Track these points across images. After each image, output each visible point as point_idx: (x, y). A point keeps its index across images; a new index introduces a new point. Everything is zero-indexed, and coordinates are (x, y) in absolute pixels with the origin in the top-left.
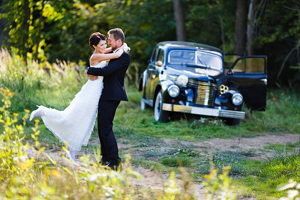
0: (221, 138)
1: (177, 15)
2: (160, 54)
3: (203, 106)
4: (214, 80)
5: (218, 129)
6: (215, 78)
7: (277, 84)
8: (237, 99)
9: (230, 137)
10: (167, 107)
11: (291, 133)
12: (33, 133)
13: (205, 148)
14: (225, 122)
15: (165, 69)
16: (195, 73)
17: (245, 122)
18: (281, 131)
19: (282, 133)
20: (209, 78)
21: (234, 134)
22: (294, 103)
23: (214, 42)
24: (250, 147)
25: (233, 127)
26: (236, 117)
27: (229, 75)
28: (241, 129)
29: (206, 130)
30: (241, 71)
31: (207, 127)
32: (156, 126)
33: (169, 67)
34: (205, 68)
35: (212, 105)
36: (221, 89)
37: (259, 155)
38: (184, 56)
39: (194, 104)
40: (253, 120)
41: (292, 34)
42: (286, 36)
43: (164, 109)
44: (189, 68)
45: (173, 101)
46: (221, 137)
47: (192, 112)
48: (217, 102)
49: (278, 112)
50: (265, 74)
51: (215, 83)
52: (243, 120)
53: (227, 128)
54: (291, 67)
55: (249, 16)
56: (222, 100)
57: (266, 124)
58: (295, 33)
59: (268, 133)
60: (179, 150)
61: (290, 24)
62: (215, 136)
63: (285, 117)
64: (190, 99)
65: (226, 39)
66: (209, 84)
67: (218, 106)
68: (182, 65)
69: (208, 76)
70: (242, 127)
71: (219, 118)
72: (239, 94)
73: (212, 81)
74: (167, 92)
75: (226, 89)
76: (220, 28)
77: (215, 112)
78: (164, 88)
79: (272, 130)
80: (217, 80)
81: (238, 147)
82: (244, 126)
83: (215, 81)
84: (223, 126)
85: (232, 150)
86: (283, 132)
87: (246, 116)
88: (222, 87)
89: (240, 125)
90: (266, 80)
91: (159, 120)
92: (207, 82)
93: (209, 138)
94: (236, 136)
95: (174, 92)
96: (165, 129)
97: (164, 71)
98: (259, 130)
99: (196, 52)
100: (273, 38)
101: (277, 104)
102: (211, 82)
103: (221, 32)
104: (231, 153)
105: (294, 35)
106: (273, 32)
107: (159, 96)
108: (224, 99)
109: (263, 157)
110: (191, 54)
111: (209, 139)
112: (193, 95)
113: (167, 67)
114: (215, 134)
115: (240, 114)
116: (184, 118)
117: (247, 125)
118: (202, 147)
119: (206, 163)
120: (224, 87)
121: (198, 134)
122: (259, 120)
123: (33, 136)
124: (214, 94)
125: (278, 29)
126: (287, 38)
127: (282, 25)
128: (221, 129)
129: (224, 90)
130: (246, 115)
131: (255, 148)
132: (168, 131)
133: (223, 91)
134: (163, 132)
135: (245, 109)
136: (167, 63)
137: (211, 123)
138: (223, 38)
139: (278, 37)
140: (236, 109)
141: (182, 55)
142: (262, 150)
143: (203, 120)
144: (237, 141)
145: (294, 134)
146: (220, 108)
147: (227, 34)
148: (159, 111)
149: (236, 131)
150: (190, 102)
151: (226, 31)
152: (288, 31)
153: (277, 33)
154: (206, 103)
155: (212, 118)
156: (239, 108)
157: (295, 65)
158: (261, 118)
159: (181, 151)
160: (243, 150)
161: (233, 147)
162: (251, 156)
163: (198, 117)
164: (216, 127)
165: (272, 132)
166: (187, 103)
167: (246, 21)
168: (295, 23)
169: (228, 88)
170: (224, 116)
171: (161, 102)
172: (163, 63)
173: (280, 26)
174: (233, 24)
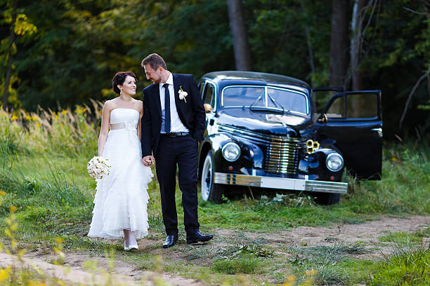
0: (309, 226)
1: (235, 26)
2: (208, 92)
3: (279, 175)
4: (295, 132)
5: (305, 212)
6: (297, 128)
7: (397, 137)
8: (335, 161)
9: (323, 224)
10: (220, 178)
11: (420, 214)
13: (283, 242)
14: (315, 200)
15: (217, 116)
16: (266, 121)
17: (348, 198)
18: (406, 211)
19: (406, 215)
20: (289, 130)
21: (331, 219)
22: (424, 165)
23: (296, 71)
24: (357, 239)
25: (329, 206)
26: (333, 191)
27: (321, 122)
28: (343, 211)
29: (285, 214)
30: (340, 116)
31: (287, 209)
32: (204, 209)
33: (223, 112)
34: (282, 113)
35: (293, 173)
36: (309, 147)
37: (371, 251)
38: (247, 95)
39: (264, 172)
40: (362, 194)
41: (419, 53)
42: (411, 56)
43: (216, 182)
44: (257, 115)
45: (231, 167)
46: (310, 223)
47: (262, 186)
48: (302, 167)
49: (401, 180)
50: (379, 119)
51: (299, 136)
52: (345, 195)
53: (319, 209)
54: (420, 107)
55: (354, 24)
56: (310, 165)
57: (383, 201)
58: (423, 50)
59: (386, 215)
60: (242, 247)
61: (417, 37)
62: (299, 223)
63: (411, 189)
64: (258, 164)
65: (317, 63)
66: (288, 138)
67: (304, 173)
68: (243, 108)
69: (286, 126)
70: (343, 207)
71: (306, 193)
72: (337, 154)
73: (292, 135)
74: (220, 153)
75: (315, 145)
76: (306, 45)
77: (299, 184)
78: (216, 147)
79: (392, 210)
80: (301, 132)
81: (337, 239)
82: (346, 206)
83: (298, 133)
84: (312, 207)
85: (327, 245)
86: (408, 213)
87: (350, 189)
88: (310, 143)
89: (341, 204)
90: (380, 130)
91: (208, 199)
92: (285, 136)
93: (291, 226)
94: (334, 222)
95: (232, 154)
96: (219, 214)
97: (215, 119)
98: (372, 211)
99: (266, 87)
100: (391, 60)
101: (399, 167)
102: (290, 136)
103: (308, 53)
104: (325, 249)
105: (422, 53)
106: (391, 49)
107: (208, 162)
108: (313, 162)
109: (377, 254)
110: (258, 91)
111: (289, 229)
112: (262, 158)
113: (219, 114)
114: (301, 220)
115: (340, 187)
116: (249, 195)
117: (353, 203)
118: (278, 242)
119: (284, 267)
120: (313, 143)
121: (272, 221)
122: (371, 194)
123: (7, 232)
124: (298, 155)
125: (399, 44)
126: (413, 58)
127: (404, 37)
128: (308, 211)
129: (314, 147)
130: (349, 186)
131: (366, 240)
132: (223, 217)
133: (311, 150)
134: (216, 219)
135: (349, 178)
136: (219, 107)
137: (292, 202)
138: (311, 62)
139: (399, 58)
140: (332, 178)
141: (244, 93)
142: (375, 244)
143: (279, 198)
144: (335, 229)
145: (424, 215)
146: (307, 177)
147: (317, 55)
148: (208, 186)
149: (333, 214)
150: (258, 168)
151: (315, 50)
152: (413, 48)
153: (398, 51)
154: (284, 171)
155: (295, 193)
156: (338, 176)
157: (425, 105)
158: (374, 191)
159: (245, 249)
160: (345, 244)
161: (328, 240)
162: (358, 253)
163: (271, 192)
164: (300, 209)
165: (391, 213)
166: (254, 171)
167: (347, 32)
168: (424, 35)
169: (318, 145)
170: (314, 189)
171: (211, 170)
172: (213, 106)
173: (401, 40)
174: (328, 39)
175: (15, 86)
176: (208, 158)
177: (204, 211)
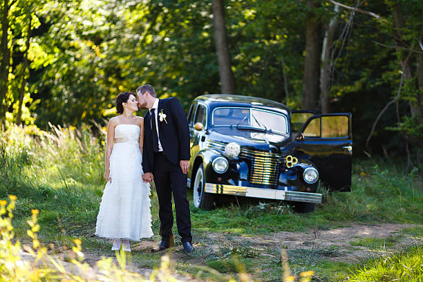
0: (289, 231)
2: (199, 114)
3: (261, 186)
4: (277, 149)
5: (284, 218)
6: (278, 145)
7: (367, 153)
8: (311, 175)
9: (301, 230)
10: (211, 188)
11: (390, 222)
12: (30, 228)
13: (267, 245)
14: (293, 209)
15: (207, 133)
16: (250, 138)
17: (321, 207)
18: (375, 219)
19: (376, 222)
20: (270, 146)
21: (307, 225)
22: (394, 179)
23: (274, 94)
24: (330, 244)
25: (305, 214)
26: (309, 200)
27: (299, 141)
28: (318, 218)
29: (267, 220)
30: (315, 135)
31: (269, 216)
32: (197, 215)
33: (213, 130)
34: (265, 132)
35: (275, 185)
36: (288, 162)
37: (344, 254)
38: (233, 116)
39: (249, 183)
40: (334, 204)
41: (386, 81)
42: (377, 83)
43: (206, 191)
44: (243, 133)
45: (220, 179)
46: (289, 229)
47: (247, 195)
48: (282, 180)
49: (369, 192)
50: (349, 138)
51: (279, 152)
52: (319, 204)
53: (297, 217)
54: (387, 128)
55: (323, 56)
56: (289, 177)
57: (352, 210)
58: (391, 79)
59: (355, 222)
60: (232, 249)
61: (384, 67)
62: (280, 228)
63: (380, 200)
64: (244, 176)
65: (291, 89)
66: (271, 154)
67: (284, 185)
68: (231, 127)
69: (268, 143)
70: (317, 215)
71: (285, 202)
72: (314, 169)
73: (274, 150)
74: (210, 167)
75: (294, 160)
76: (281, 73)
77: (279, 195)
78: (206, 161)
79: (364, 219)
80: (282, 148)
81: (313, 243)
82: (321, 214)
83: (279, 149)
84: (291, 214)
85: (306, 248)
86: (379, 221)
87: (324, 200)
88: (289, 159)
89: (316, 212)
90: (350, 148)
91: (200, 207)
92: (268, 151)
93: (273, 231)
94: (311, 228)
95: (221, 166)
96: (209, 220)
97: (206, 136)
98: (343, 219)
99: (251, 109)
100: (357, 85)
101: (367, 181)
102: (272, 152)
103: (283, 79)
104: (304, 252)
105: (389, 82)
106: (358, 78)
107: (200, 173)
108: (292, 175)
109: (350, 256)
110: (244, 112)
111: (271, 233)
112: (247, 171)
113: (210, 131)
114: (281, 226)
115: (316, 197)
116: (235, 203)
117: (326, 212)
118: (262, 245)
119: (269, 267)
120: (292, 158)
121: (256, 226)
122: (341, 204)
123: (30, 233)
124: (279, 168)
125: (365, 74)
126: (379, 85)
127: (370, 68)
128: (288, 218)
129: (292, 162)
130: (323, 197)
131: (339, 244)
132: (213, 222)
133: (290, 164)
134: (206, 223)
135: (322, 189)
136: (210, 126)
137: (274, 209)
138: (286, 88)
139: (364, 85)
140: (309, 189)
141: (231, 114)
142: (347, 248)
143: (262, 206)
144: (311, 235)
146: (286, 188)
147: (292, 82)
148: (199, 195)
149: (309, 221)
150: (243, 180)
151: (290, 77)
152: (380, 77)
153: (363, 80)
154: (267, 182)
155: (275, 202)
156: (313, 187)
157: (393, 126)
158: (344, 201)
159: (234, 251)
160: (321, 248)
161: (306, 244)
162: (333, 256)
163: (256, 201)
164: (281, 216)
165: (361, 221)
166: (240, 182)
167: (318, 63)
168: (391, 65)
169: (297, 160)
170: (293, 199)
171: (202, 180)
172: (204, 125)
173: (367, 69)
174: (302, 68)
175: (28, 105)
176: (200, 170)
177: (197, 217)
